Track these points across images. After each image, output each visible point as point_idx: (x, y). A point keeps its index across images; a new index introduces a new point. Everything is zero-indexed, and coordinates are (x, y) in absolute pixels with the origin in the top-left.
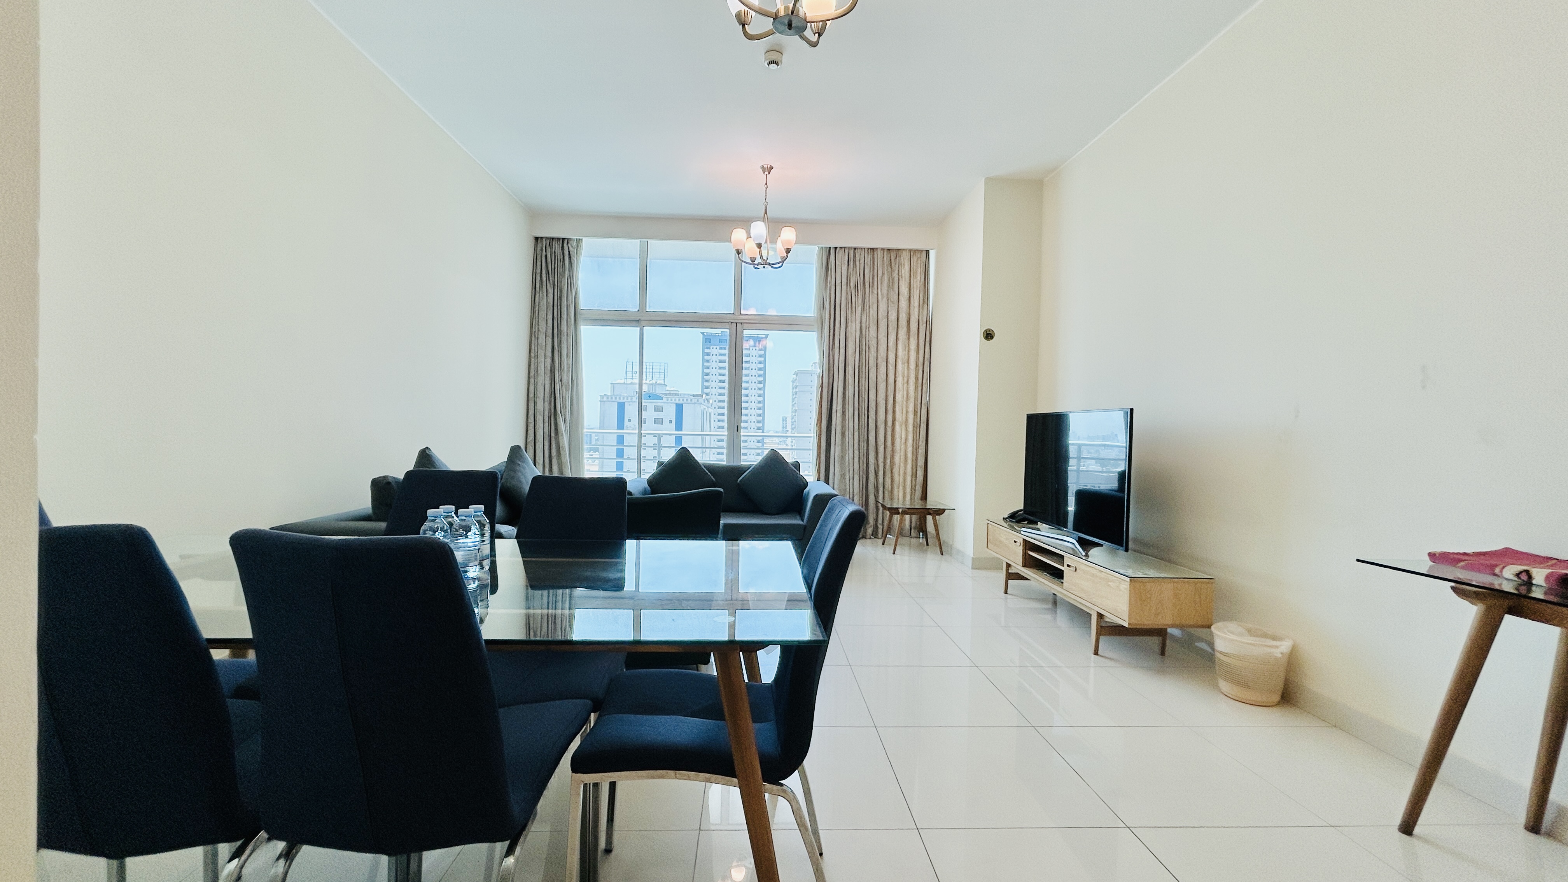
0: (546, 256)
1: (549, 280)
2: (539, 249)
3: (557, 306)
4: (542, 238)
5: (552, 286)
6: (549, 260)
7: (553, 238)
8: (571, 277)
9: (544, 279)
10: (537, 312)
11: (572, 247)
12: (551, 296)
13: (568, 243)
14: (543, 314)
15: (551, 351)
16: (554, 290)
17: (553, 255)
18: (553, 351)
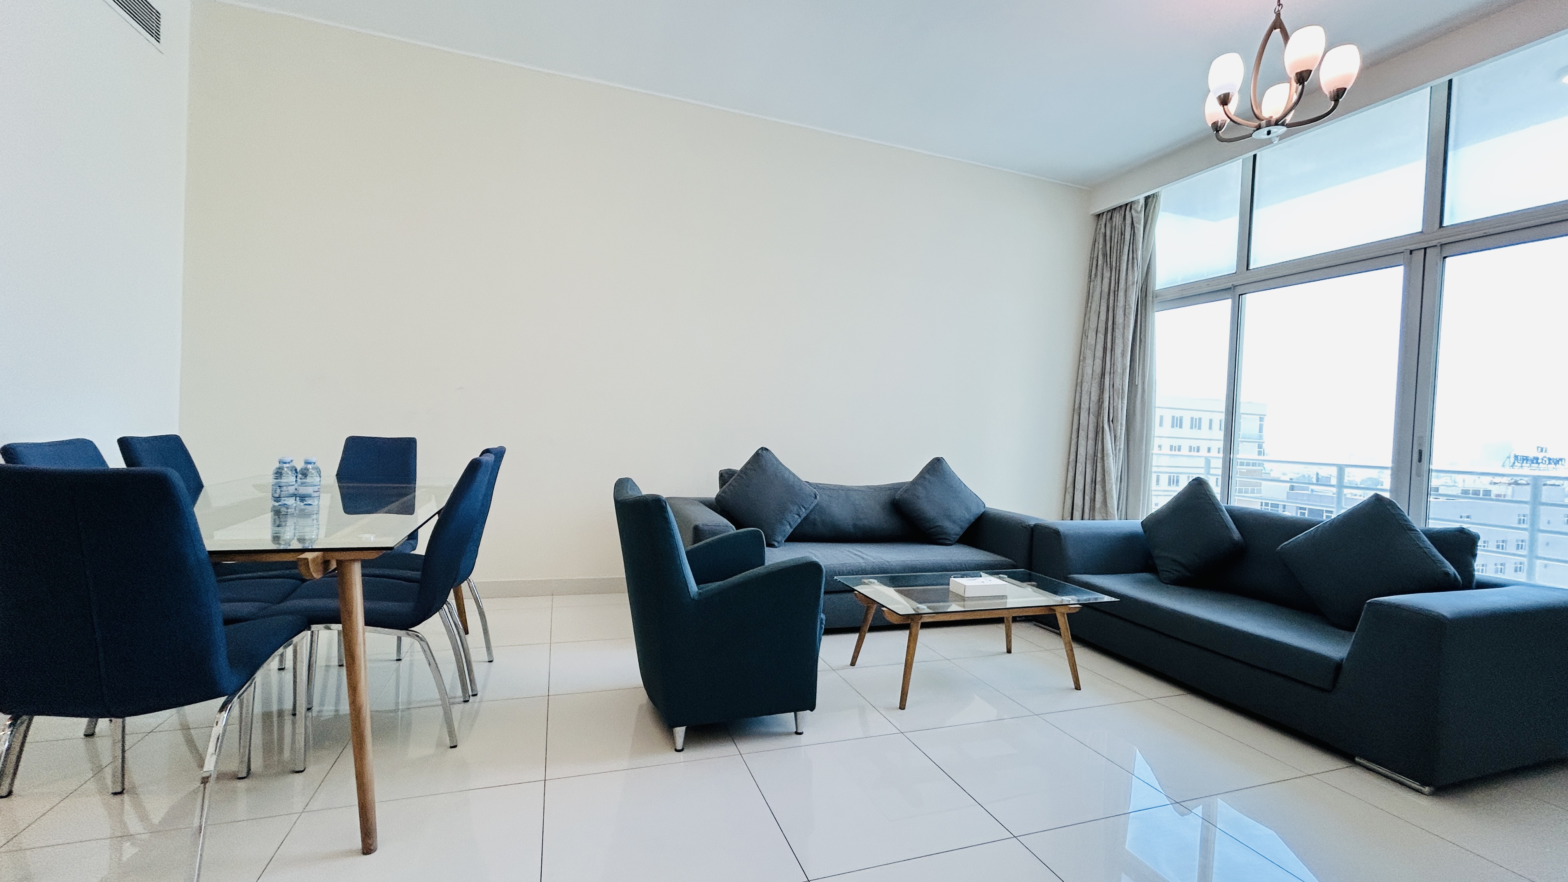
0: (1105, 234)
1: (1107, 265)
2: (1098, 226)
3: (1114, 290)
4: (1103, 213)
5: (1110, 270)
6: (1108, 237)
7: (1116, 208)
8: (1133, 251)
9: (1100, 262)
13: (1132, 208)
14: (1095, 306)
15: (1102, 350)
16: (1111, 274)
17: (1114, 230)
18: (1105, 349)
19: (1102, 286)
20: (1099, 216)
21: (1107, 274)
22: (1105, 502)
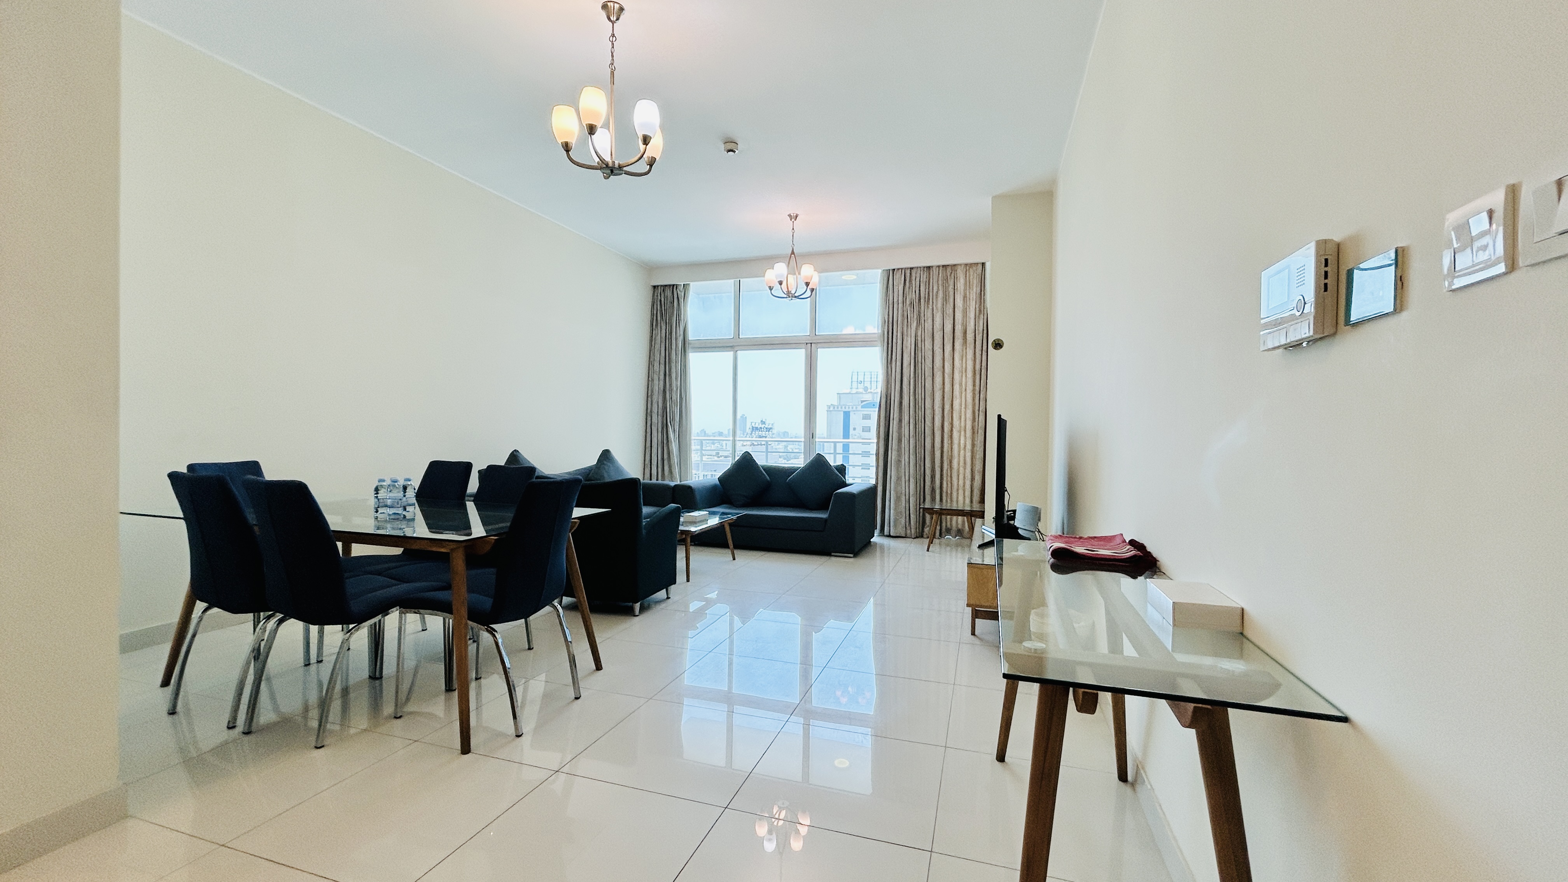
0: (661, 301)
1: (663, 320)
2: (656, 294)
3: (668, 338)
4: (658, 286)
5: (665, 324)
6: (663, 303)
7: (666, 286)
8: (679, 315)
9: (659, 318)
10: (653, 345)
11: (680, 291)
12: (664, 331)
13: (676, 288)
14: (657, 346)
15: (663, 375)
16: (666, 327)
17: (666, 299)
18: (665, 375)
19: (660, 335)
20: (654, 287)
21: (664, 327)
22: (671, 472)
